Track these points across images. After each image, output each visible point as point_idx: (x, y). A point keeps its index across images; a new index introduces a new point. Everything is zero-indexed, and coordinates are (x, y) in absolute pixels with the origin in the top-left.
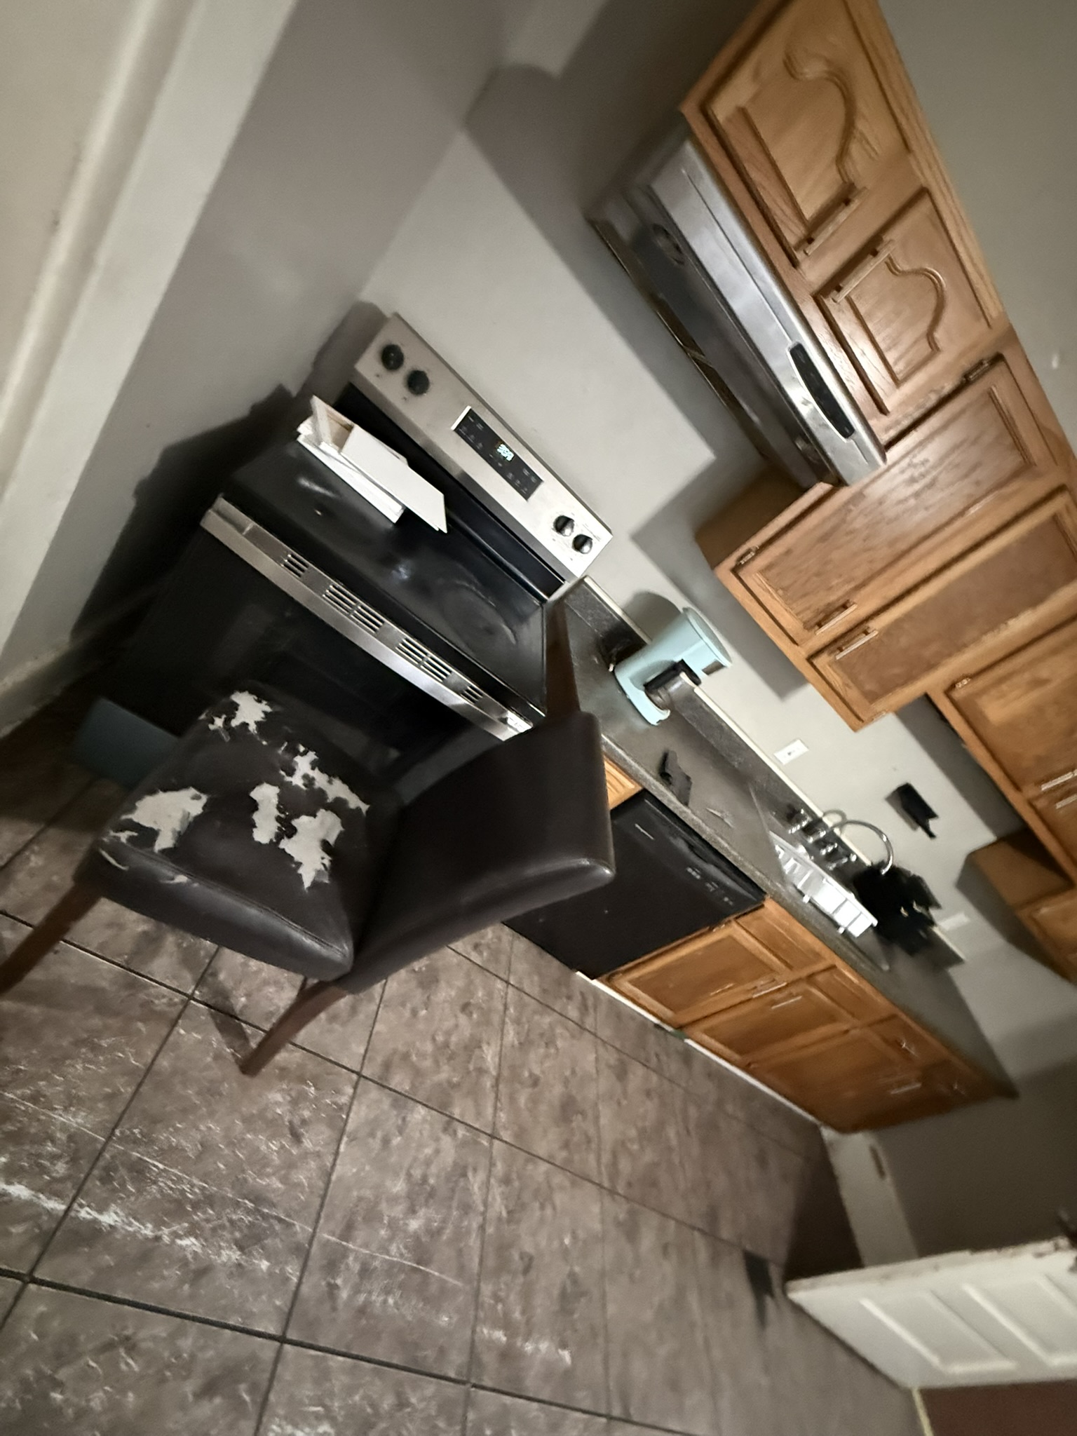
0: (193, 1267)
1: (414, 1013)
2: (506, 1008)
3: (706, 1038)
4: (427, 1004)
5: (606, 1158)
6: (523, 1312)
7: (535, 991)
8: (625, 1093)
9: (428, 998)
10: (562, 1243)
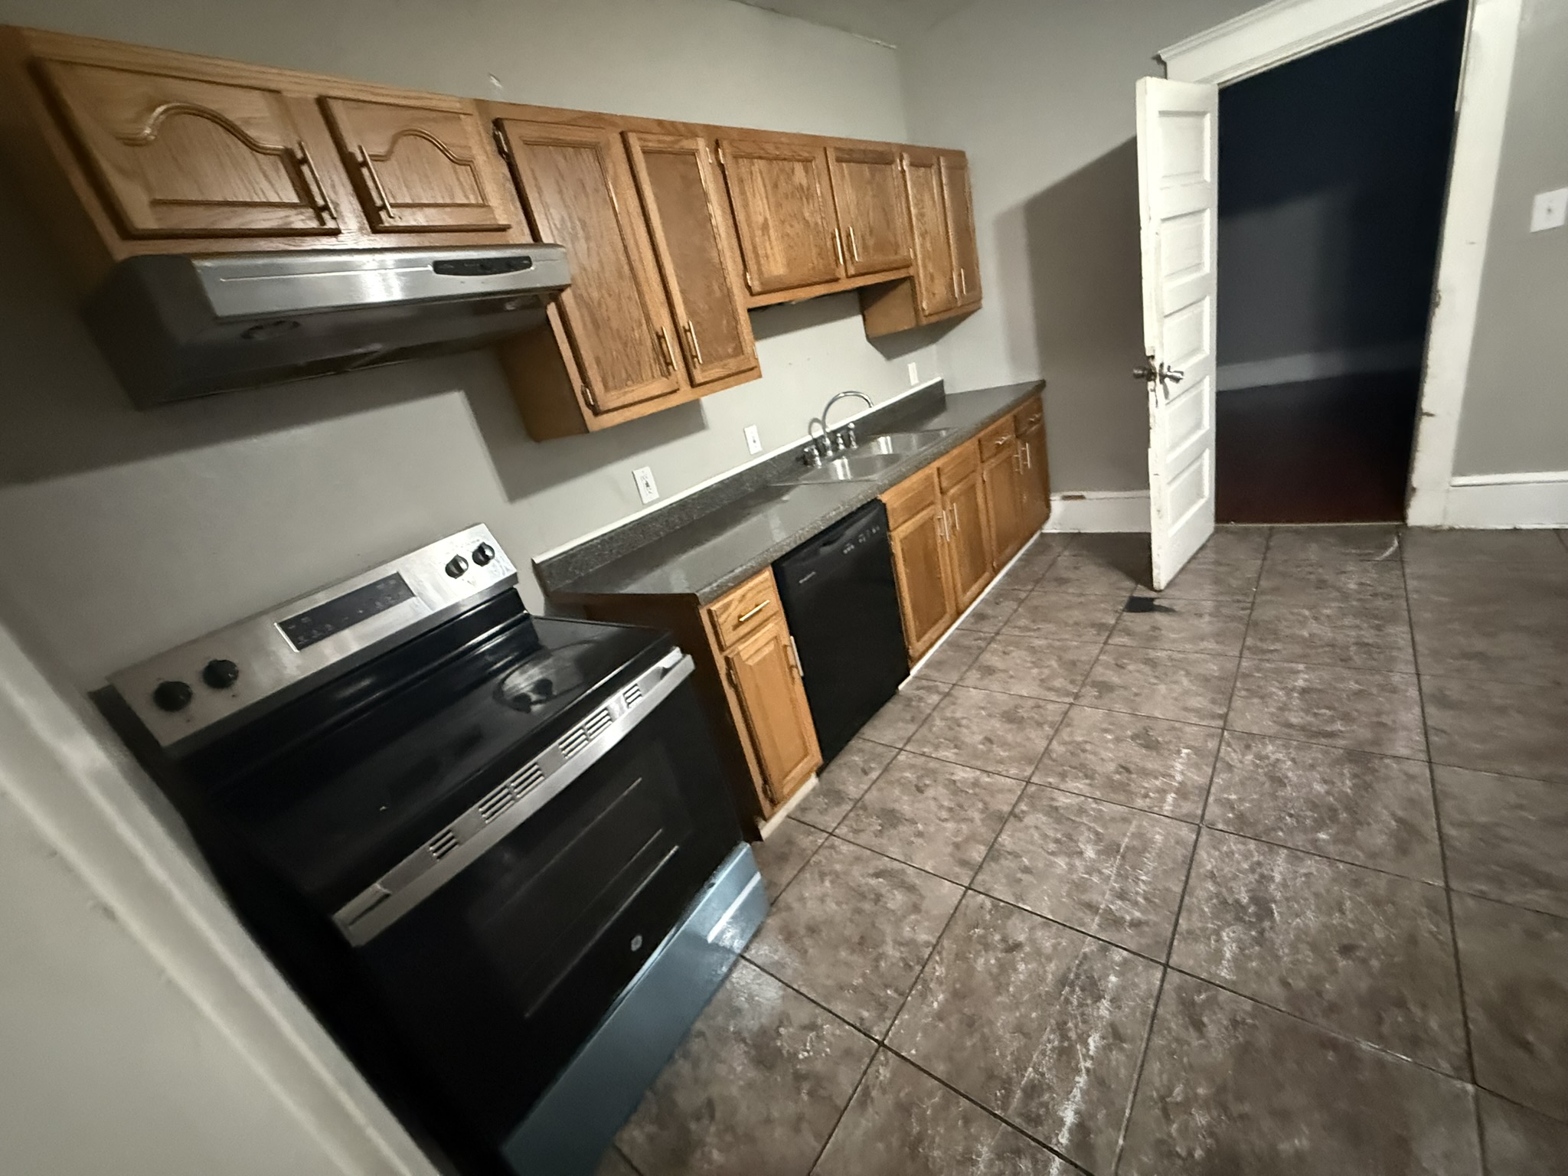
0: (1111, 1041)
1: (920, 834)
2: (923, 754)
3: (969, 594)
4: (913, 822)
5: (1052, 696)
6: (1156, 778)
7: (912, 728)
8: (1005, 671)
9: (906, 820)
10: (1111, 740)
